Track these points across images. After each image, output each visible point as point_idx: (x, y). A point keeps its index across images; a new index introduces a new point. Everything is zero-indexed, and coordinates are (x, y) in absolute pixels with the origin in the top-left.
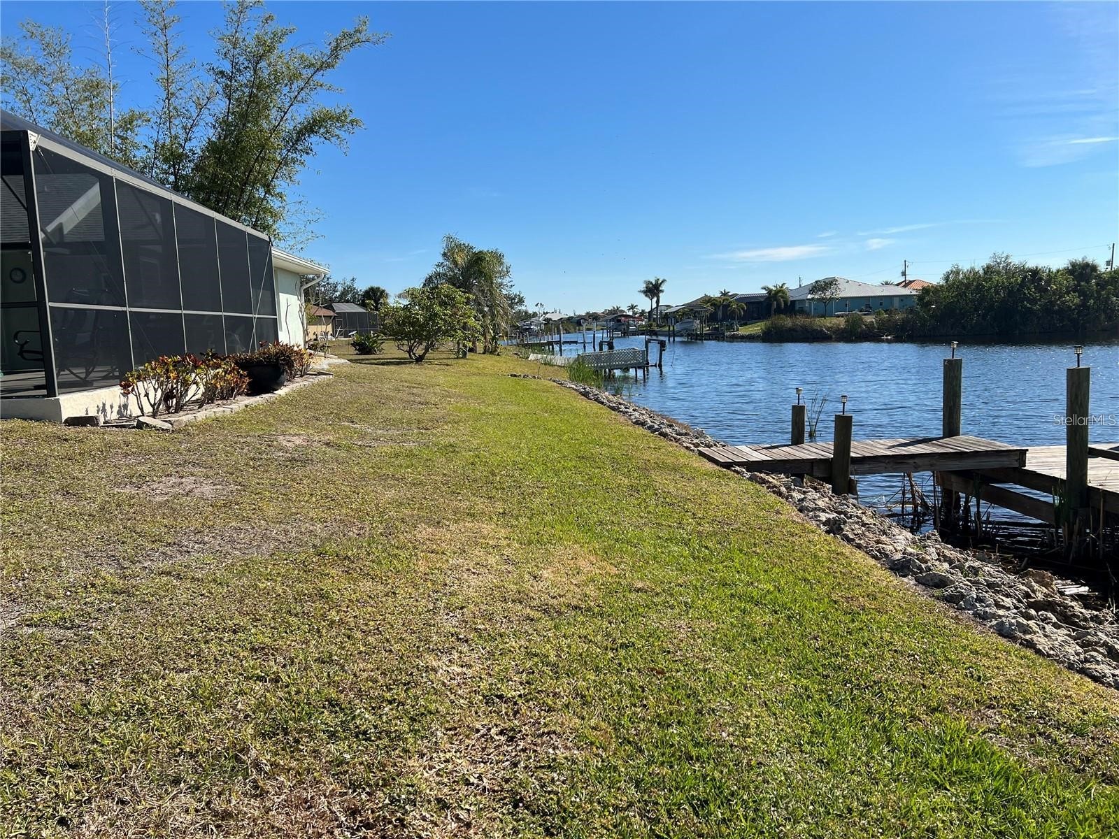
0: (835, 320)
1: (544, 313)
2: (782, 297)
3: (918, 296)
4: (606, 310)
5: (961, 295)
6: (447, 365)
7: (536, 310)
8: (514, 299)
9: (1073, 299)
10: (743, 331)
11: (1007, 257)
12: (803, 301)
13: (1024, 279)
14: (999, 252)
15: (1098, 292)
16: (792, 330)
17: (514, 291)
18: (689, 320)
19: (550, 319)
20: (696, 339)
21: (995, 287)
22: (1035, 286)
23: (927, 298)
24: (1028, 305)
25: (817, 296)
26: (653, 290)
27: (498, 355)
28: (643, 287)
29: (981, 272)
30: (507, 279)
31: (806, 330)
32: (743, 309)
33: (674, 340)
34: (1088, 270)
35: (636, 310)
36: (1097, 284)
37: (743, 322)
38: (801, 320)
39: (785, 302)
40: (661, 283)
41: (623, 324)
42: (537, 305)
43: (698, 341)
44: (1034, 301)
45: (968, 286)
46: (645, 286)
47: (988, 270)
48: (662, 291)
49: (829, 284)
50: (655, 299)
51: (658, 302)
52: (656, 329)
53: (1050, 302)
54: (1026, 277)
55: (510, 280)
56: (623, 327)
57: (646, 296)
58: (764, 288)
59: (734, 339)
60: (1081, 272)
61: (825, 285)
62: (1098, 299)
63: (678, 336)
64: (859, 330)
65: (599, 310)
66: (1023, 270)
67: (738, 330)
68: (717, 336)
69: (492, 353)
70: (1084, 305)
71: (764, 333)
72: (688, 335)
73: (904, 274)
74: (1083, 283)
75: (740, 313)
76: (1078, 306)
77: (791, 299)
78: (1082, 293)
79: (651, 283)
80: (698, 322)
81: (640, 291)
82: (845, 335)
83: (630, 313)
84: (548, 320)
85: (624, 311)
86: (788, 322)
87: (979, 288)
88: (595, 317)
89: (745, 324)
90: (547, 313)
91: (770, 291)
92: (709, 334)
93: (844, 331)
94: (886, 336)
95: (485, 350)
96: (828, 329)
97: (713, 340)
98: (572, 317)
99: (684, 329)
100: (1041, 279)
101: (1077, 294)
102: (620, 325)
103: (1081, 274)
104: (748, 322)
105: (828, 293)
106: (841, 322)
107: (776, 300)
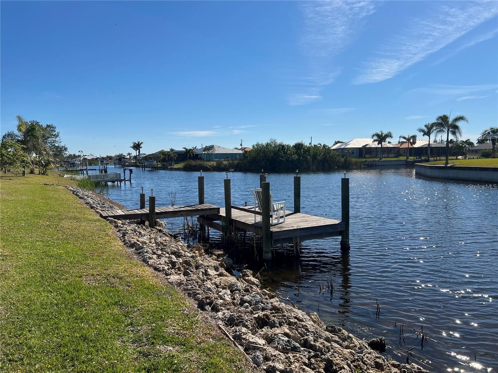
0: (212, 163)
1: (84, 156)
2: (192, 152)
3: (243, 154)
4: (116, 155)
5: (258, 154)
6: (10, 180)
7: (79, 154)
8: (62, 148)
9: (295, 157)
10: (176, 166)
11: (275, 140)
12: (201, 154)
13: (279, 149)
14: (272, 138)
15: (303, 154)
16: (195, 166)
17: (62, 144)
18: (151, 161)
19: (86, 159)
20: (155, 169)
21: (270, 151)
22: (283, 152)
23: (246, 155)
24: (281, 159)
25: (206, 153)
26: (137, 147)
27: (47, 175)
28: (132, 145)
29: (265, 145)
30: (58, 139)
31: (201, 166)
32: (176, 157)
33: (145, 170)
34: (301, 146)
35: (131, 156)
36: (303, 152)
37: (176, 162)
38: (199, 162)
39: (193, 155)
40: (141, 144)
41: (122, 162)
42: (79, 152)
43: (156, 170)
44: (283, 157)
45: (261, 150)
46: (133, 144)
47: (268, 145)
48: (141, 147)
49: (212, 147)
50: (138, 151)
51: (139, 152)
52: (138, 164)
53: (288, 158)
54: (280, 148)
55: (60, 139)
56: (122, 163)
57: (134, 149)
58: (184, 148)
59: (172, 169)
60: (299, 147)
61: (209, 148)
62: (303, 157)
63: (147, 168)
64: (221, 167)
65: (113, 155)
66: (280, 145)
67: (174, 166)
68: (164, 168)
69: (43, 174)
70: (299, 159)
71: (184, 167)
72: (152, 167)
73: (241, 145)
74: (299, 151)
75: (175, 158)
76: (297, 159)
77: (196, 153)
78: (298, 155)
79: (136, 143)
80: (156, 162)
81: (131, 147)
82: (216, 169)
83: (128, 157)
84: (85, 159)
85: (125, 156)
86: (193, 163)
87: (264, 152)
88: (110, 158)
89: (178, 163)
90: (85, 155)
91: (186, 149)
92: (161, 167)
93: (216, 167)
94: (231, 169)
95: (39, 172)
96: (210, 166)
97: (163, 170)
98: (98, 158)
99: (149, 165)
100: (285, 149)
101: (296, 155)
102: (120, 162)
103: (298, 147)
104: (179, 162)
105: (211, 151)
106: (214, 163)
107: (189, 153)
